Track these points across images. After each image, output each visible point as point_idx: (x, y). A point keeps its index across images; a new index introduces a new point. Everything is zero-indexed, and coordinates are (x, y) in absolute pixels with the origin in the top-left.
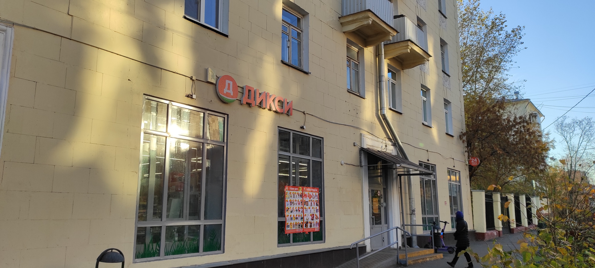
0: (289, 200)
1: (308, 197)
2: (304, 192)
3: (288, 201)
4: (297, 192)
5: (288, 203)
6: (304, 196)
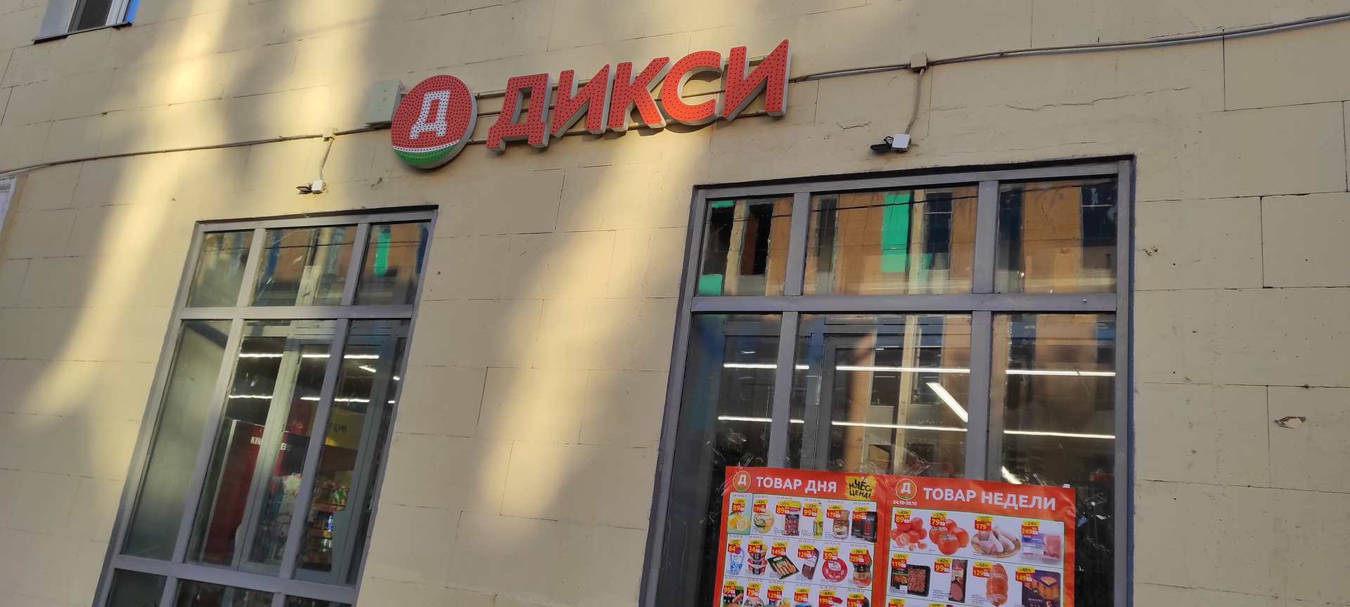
0: (744, 543)
1: (935, 538)
2: (895, 510)
3: (738, 550)
4: (826, 504)
5: (739, 561)
6: (899, 531)
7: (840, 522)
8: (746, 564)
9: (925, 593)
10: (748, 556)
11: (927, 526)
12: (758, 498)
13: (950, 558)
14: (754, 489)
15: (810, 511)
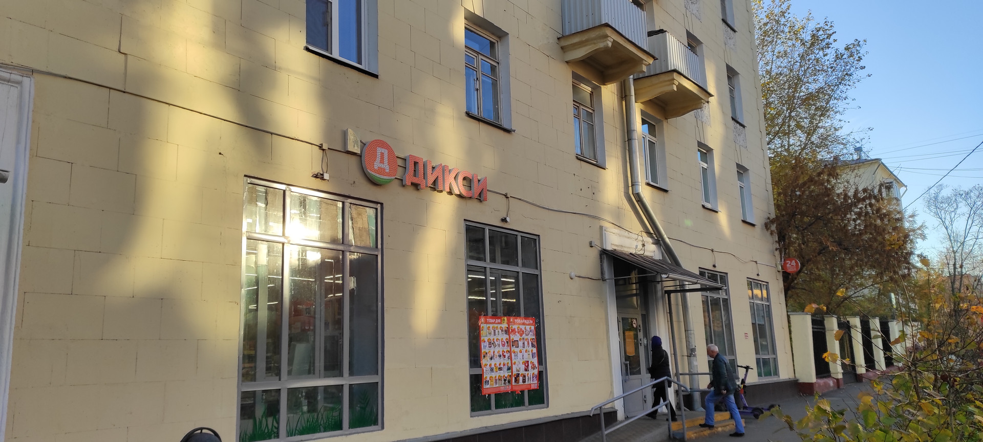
0: (486, 339)
1: (518, 333)
2: (510, 326)
3: (485, 342)
4: (499, 326)
5: (485, 345)
6: (512, 332)
7: (502, 331)
8: (488, 345)
9: (518, 347)
10: (488, 343)
11: (516, 330)
12: (488, 325)
13: (522, 337)
14: (486, 322)
15: (497, 327)
